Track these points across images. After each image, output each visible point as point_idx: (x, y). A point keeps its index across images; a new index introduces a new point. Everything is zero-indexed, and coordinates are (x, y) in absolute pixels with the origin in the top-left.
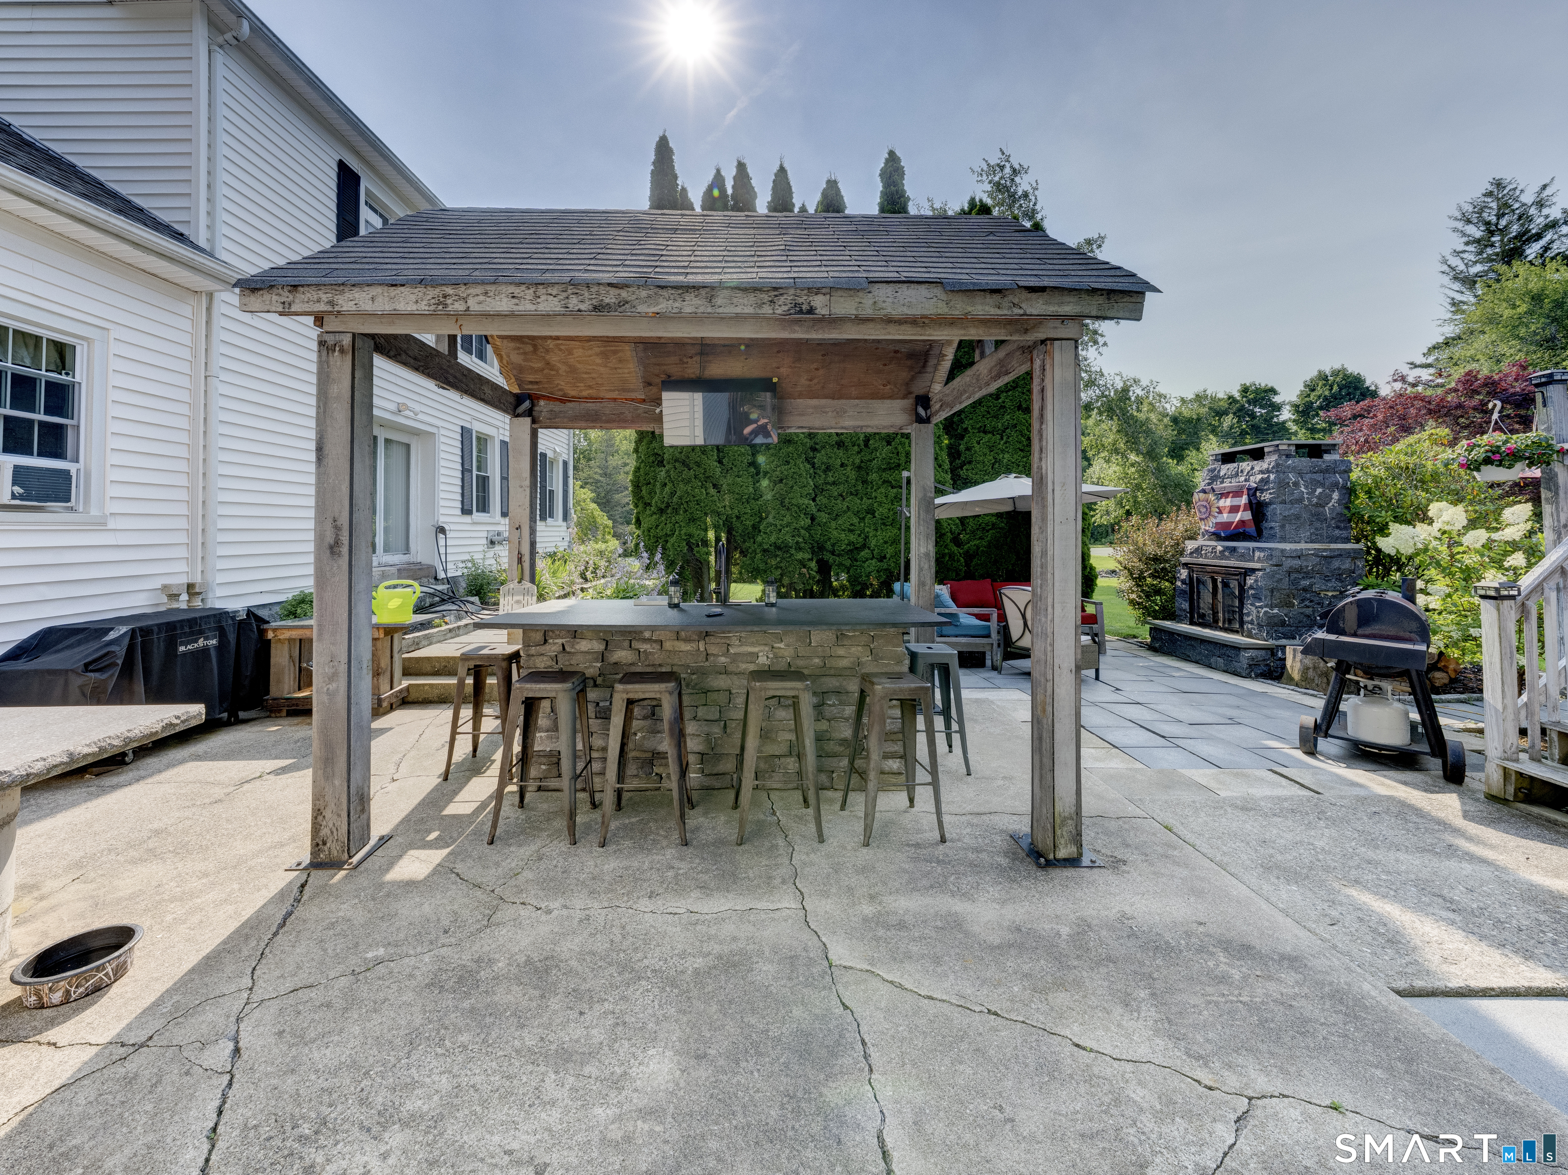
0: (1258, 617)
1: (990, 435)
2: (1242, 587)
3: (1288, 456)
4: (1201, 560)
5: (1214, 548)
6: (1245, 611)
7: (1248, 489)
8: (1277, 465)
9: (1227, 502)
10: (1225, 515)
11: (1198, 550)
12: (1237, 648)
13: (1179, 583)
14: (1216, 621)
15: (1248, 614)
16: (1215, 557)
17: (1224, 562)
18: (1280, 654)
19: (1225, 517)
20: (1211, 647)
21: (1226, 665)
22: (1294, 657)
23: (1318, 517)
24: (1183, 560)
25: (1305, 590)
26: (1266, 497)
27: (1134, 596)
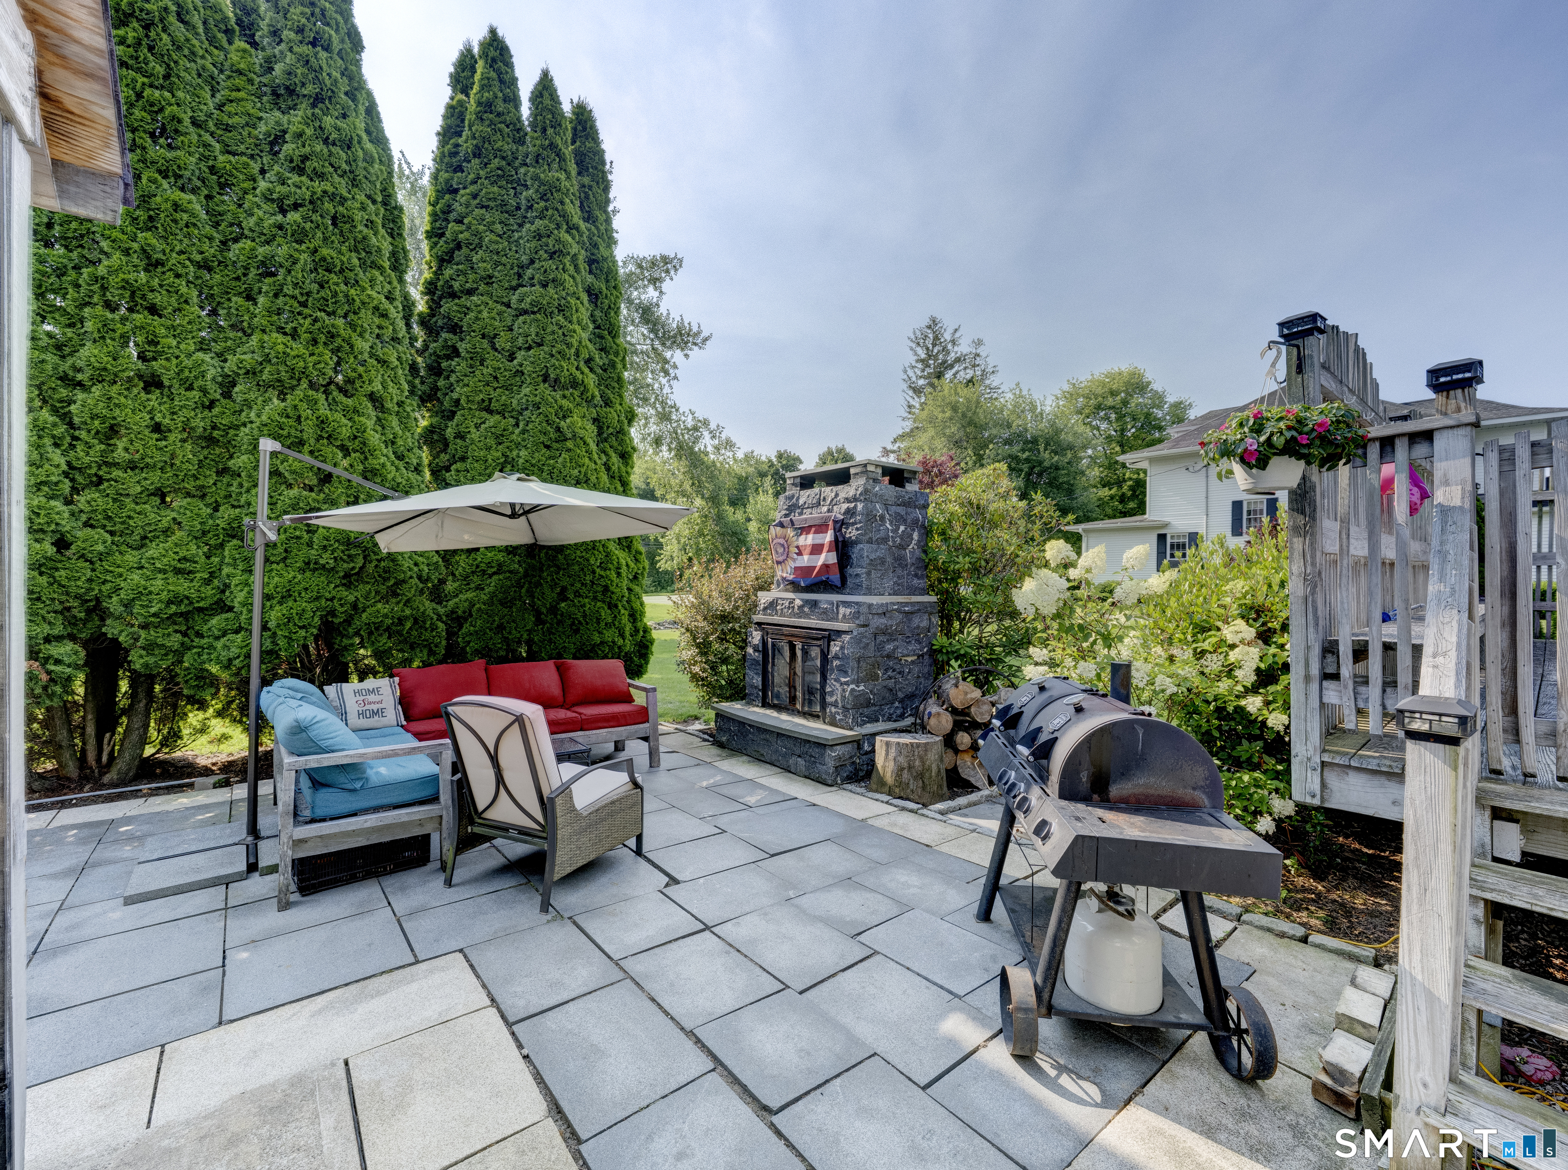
0: (843, 697)
1: (498, 417)
2: (824, 656)
3: (875, 480)
4: (776, 619)
5: (792, 601)
6: (828, 689)
7: (835, 522)
8: (866, 491)
9: (808, 540)
10: (806, 557)
11: (772, 605)
12: (821, 745)
13: (750, 650)
14: (793, 699)
15: (832, 693)
16: (794, 615)
17: (803, 622)
18: (866, 747)
19: (805, 560)
20: (790, 744)
21: (807, 768)
22: (887, 754)
23: (900, 561)
24: (758, 618)
25: (888, 656)
26: (851, 533)
27: (696, 669)
